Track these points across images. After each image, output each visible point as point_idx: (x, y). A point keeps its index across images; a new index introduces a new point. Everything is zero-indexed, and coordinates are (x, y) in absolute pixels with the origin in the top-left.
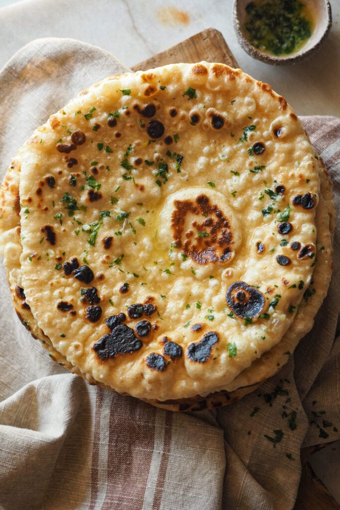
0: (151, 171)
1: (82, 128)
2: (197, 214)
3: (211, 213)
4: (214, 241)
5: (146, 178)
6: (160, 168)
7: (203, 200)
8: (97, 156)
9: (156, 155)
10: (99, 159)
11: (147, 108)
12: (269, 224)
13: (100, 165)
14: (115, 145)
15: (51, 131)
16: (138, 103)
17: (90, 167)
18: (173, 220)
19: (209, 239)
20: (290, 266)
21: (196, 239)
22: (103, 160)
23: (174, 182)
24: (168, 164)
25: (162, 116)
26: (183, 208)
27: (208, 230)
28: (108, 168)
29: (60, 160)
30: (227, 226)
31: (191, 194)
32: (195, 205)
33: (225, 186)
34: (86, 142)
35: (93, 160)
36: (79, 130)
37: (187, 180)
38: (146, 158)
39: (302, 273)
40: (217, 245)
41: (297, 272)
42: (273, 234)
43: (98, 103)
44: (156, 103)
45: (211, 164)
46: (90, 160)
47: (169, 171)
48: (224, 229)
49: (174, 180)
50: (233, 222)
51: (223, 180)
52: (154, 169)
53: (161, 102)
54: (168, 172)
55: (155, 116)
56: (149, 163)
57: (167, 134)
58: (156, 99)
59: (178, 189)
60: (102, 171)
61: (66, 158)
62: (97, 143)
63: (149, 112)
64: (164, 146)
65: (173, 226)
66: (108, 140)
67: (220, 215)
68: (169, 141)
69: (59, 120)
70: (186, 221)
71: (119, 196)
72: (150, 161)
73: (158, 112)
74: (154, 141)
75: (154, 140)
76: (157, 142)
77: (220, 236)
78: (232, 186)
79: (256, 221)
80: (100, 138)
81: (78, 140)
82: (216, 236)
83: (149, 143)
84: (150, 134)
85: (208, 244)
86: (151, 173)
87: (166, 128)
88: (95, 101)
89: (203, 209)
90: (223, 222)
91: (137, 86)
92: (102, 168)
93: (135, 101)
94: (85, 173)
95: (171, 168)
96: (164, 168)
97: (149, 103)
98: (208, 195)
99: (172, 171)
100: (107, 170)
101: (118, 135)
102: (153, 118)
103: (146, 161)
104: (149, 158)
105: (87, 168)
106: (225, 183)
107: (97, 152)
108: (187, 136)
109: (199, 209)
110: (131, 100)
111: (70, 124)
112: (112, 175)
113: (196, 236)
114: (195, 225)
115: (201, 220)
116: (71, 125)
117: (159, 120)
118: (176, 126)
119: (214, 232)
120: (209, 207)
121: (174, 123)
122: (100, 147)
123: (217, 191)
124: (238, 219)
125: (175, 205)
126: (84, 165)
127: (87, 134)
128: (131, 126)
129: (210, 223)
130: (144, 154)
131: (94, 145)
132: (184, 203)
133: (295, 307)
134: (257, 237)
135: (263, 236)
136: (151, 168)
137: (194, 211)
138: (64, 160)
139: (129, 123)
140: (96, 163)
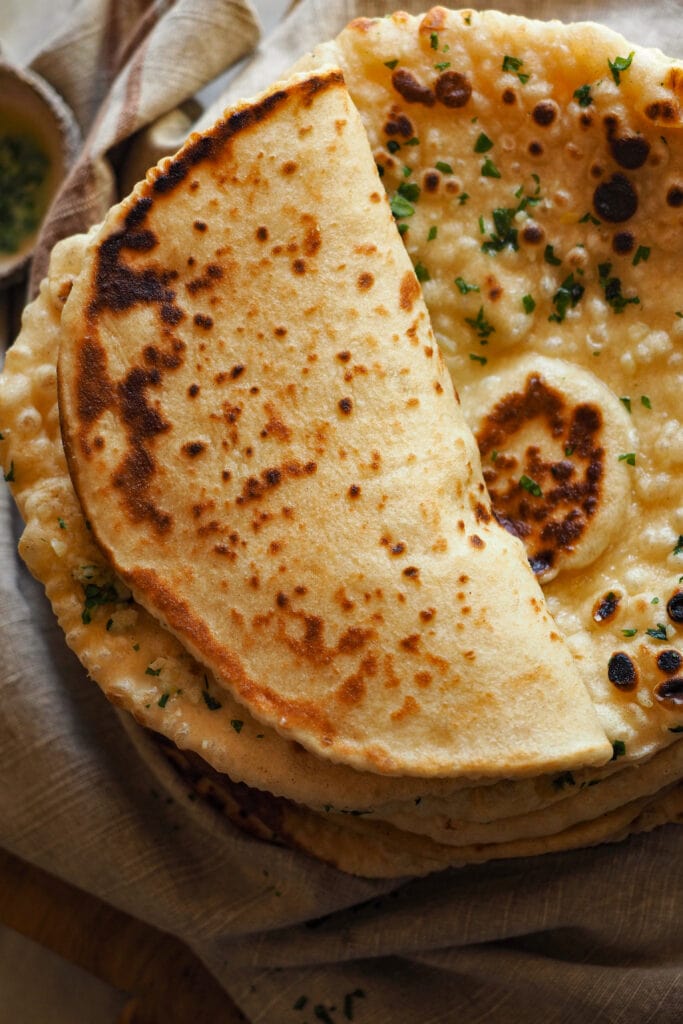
0: (542, 274)
1: (478, 77)
2: (556, 436)
3: (582, 458)
4: (539, 516)
5: (521, 280)
6: (564, 286)
7: (589, 419)
8: (461, 155)
9: (580, 252)
10: (461, 165)
11: (632, 142)
12: (668, 576)
13: (453, 179)
14: (516, 165)
15: (412, 33)
16: (621, 118)
17: (431, 166)
18: (497, 407)
19: (534, 505)
20: (627, 694)
21: (511, 481)
22: (469, 176)
23: (569, 335)
24: (586, 290)
25: (650, 184)
26: (538, 402)
27: (548, 485)
28: (464, 198)
29: (381, 104)
30: (589, 508)
31: (578, 385)
32: (566, 415)
33: (657, 429)
34: (462, 109)
35: (448, 160)
36: (470, 75)
37: (597, 354)
38: (555, 241)
39: (638, 727)
40: (539, 529)
41: (629, 717)
42: (655, 601)
43: (547, 53)
44: (659, 149)
45: (669, 362)
46: (444, 153)
47: (579, 305)
48: (578, 510)
49: (571, 331)
50: (608, 513)
51: (665, 414)
52: (551, 278)
53: (671, 155)
54: (573, 306)
55: (636, 173)
56: (551, 257)
57: (633, 229)
58: (663, 139)
59: (564, 355)
60: (448, 195)
61: (395, 109)
62: (483, 131)
63: (630, 153)
64: (606, 249)
65: (490, 420)
66: (509, 144)
67: (594, 475)
68: (623, 244)
69: (446, 26)
70: (523, 432)
71: (439, 272)
72: (556, 253)
73: (647, 168)
74: (596, 223)
75: (598, 218)
76: (599, 227)
77: (559, 516)
78: (670, 438)
79: (652, 547)
80: (497, 126)
81: (449, 91)
82: (552, 510)
83: (585, 219)
84: (598, 198)
85: (523, 512)
86: (539, 279)
87: (640, 214)
88: (546, 44)
89: (575, 434)
90: (588, 495)
91: (647, 80)
92: (452, 187)
93: (619, 109)
94: (409, 170)
95: (584, 304)
96: (572, 293)
97: (641, 135)
98: (605, 417)
99: (584, 310)
100: (458, 201)
101: (535, 149)
102: (629, 173)
103: (549, 248)
104: (559, 246)
105: (423, 163)
106: (663, 421)
107: (469, 149)
108: (668, 266)
109: (566, 431)
110: (615, 100)
111: (460, 48)
112: (459, 219)
113: (517, 476)
114: (532, 453)
115: (552, 452)
116: (459, 53)
117: (639, 188)
118: (662, 226)
119: (553, 497)
120: (588, 442)
121: (665, 219)
122: (483, 145)
123: (635, 424)
124: (624, 515)
125: (529, 382)
126: (423, 155)
127: (476, 96)
128: (574, 154)
129: (561, 473)
130: (555, 231)
131: (475, 130)
132: (549, 395)
133: (572, 783)
134: (624, 582)
135: (635, 588)
136: (546, 269)
137: (555, 425)
138: (388, 109)
139: (574, 143)
140: (446, 170)
